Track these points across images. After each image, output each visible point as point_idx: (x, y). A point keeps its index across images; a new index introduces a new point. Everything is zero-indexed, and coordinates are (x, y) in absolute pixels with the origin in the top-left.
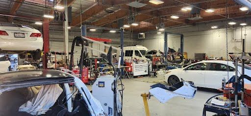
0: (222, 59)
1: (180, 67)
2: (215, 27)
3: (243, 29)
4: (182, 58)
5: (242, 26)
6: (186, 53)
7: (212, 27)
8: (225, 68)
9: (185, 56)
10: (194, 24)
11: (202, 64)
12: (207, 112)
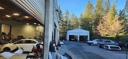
0: (30, 38)
1: (10, 43)
2: (28, 24)
3: (39, 26)
4: (10, 38)
5: (39, 25)
6: (13, 36)
7: (27, 24)
8: (33, 42)
9: (12, 37)
10: (18, 21)
11: (22, 41)
12: (28, 58)
